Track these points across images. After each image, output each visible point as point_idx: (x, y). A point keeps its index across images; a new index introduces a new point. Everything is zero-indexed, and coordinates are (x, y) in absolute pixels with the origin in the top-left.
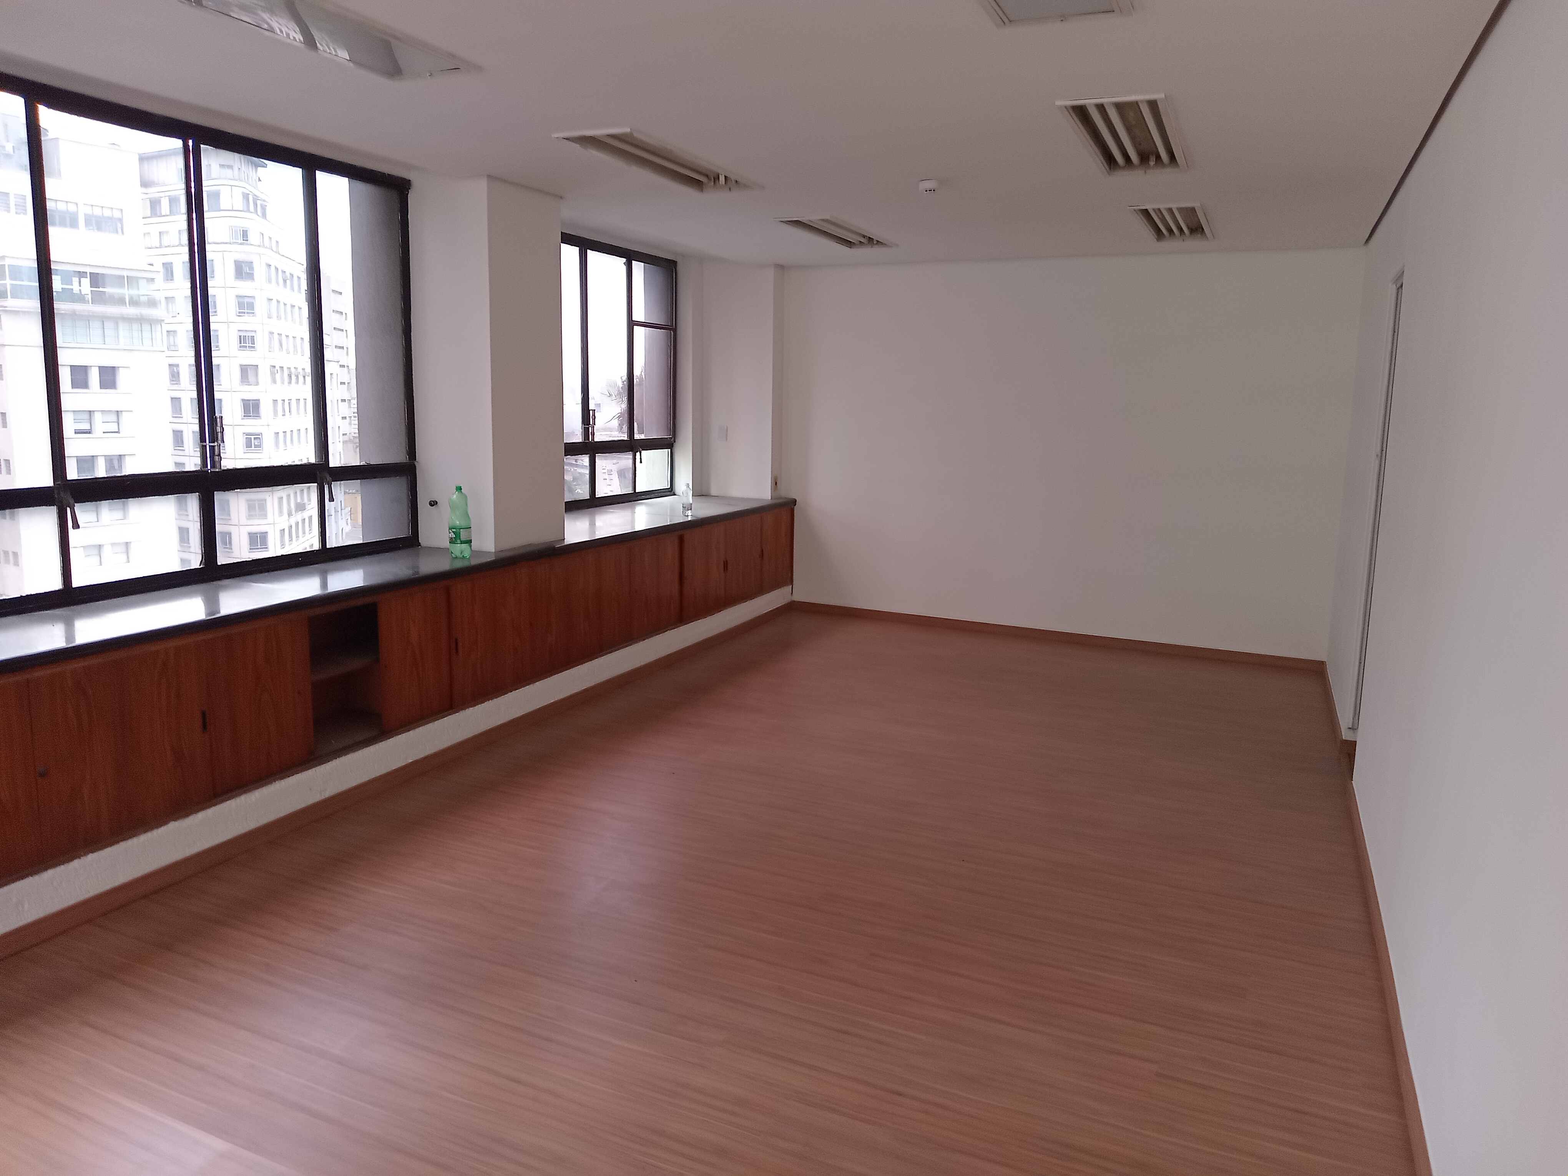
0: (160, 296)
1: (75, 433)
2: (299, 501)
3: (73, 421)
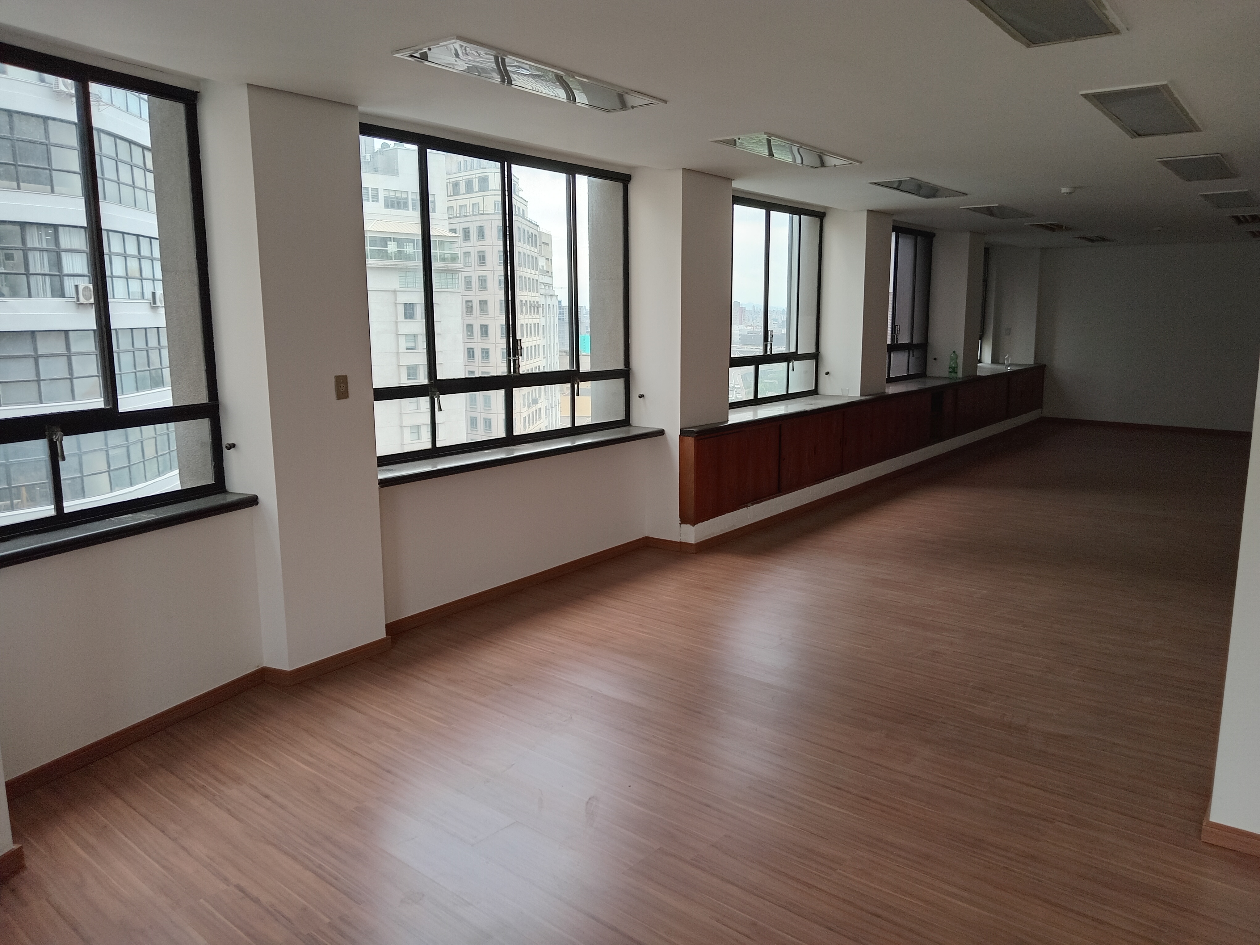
0: (459, 252)
1: (407, 349)
2: (534, 397)
3: (405, 341)
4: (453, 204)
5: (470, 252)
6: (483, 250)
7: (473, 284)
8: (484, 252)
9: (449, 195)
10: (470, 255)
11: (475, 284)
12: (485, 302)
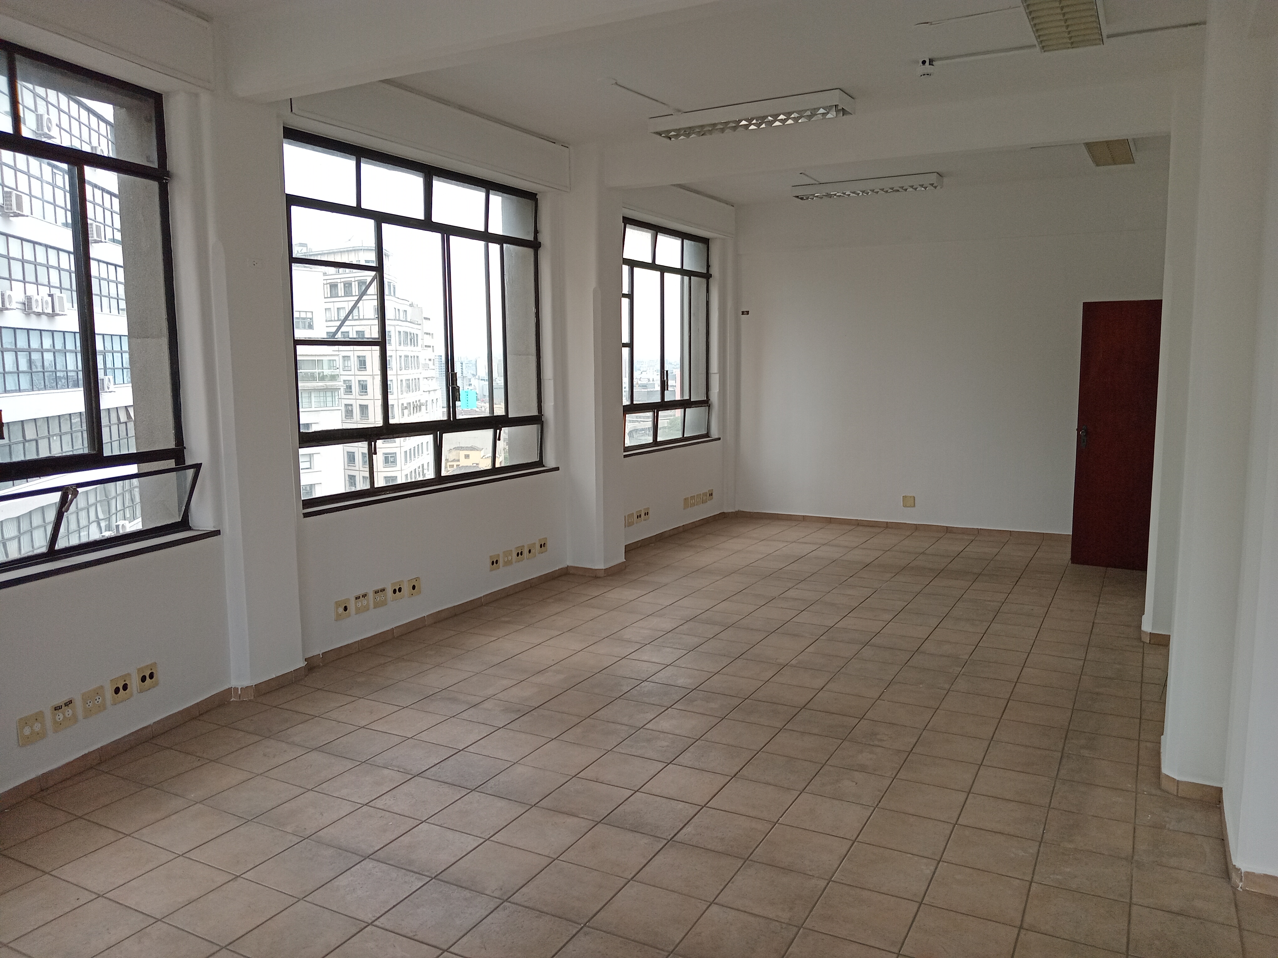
4: (330, 305)
5: (349, 357)
6: (364, 355)
7: (353, 388)
8: (365, 357)
9: (326, 296)
10: (350, 359)
11: (356, 388)
12: (366, 407)
